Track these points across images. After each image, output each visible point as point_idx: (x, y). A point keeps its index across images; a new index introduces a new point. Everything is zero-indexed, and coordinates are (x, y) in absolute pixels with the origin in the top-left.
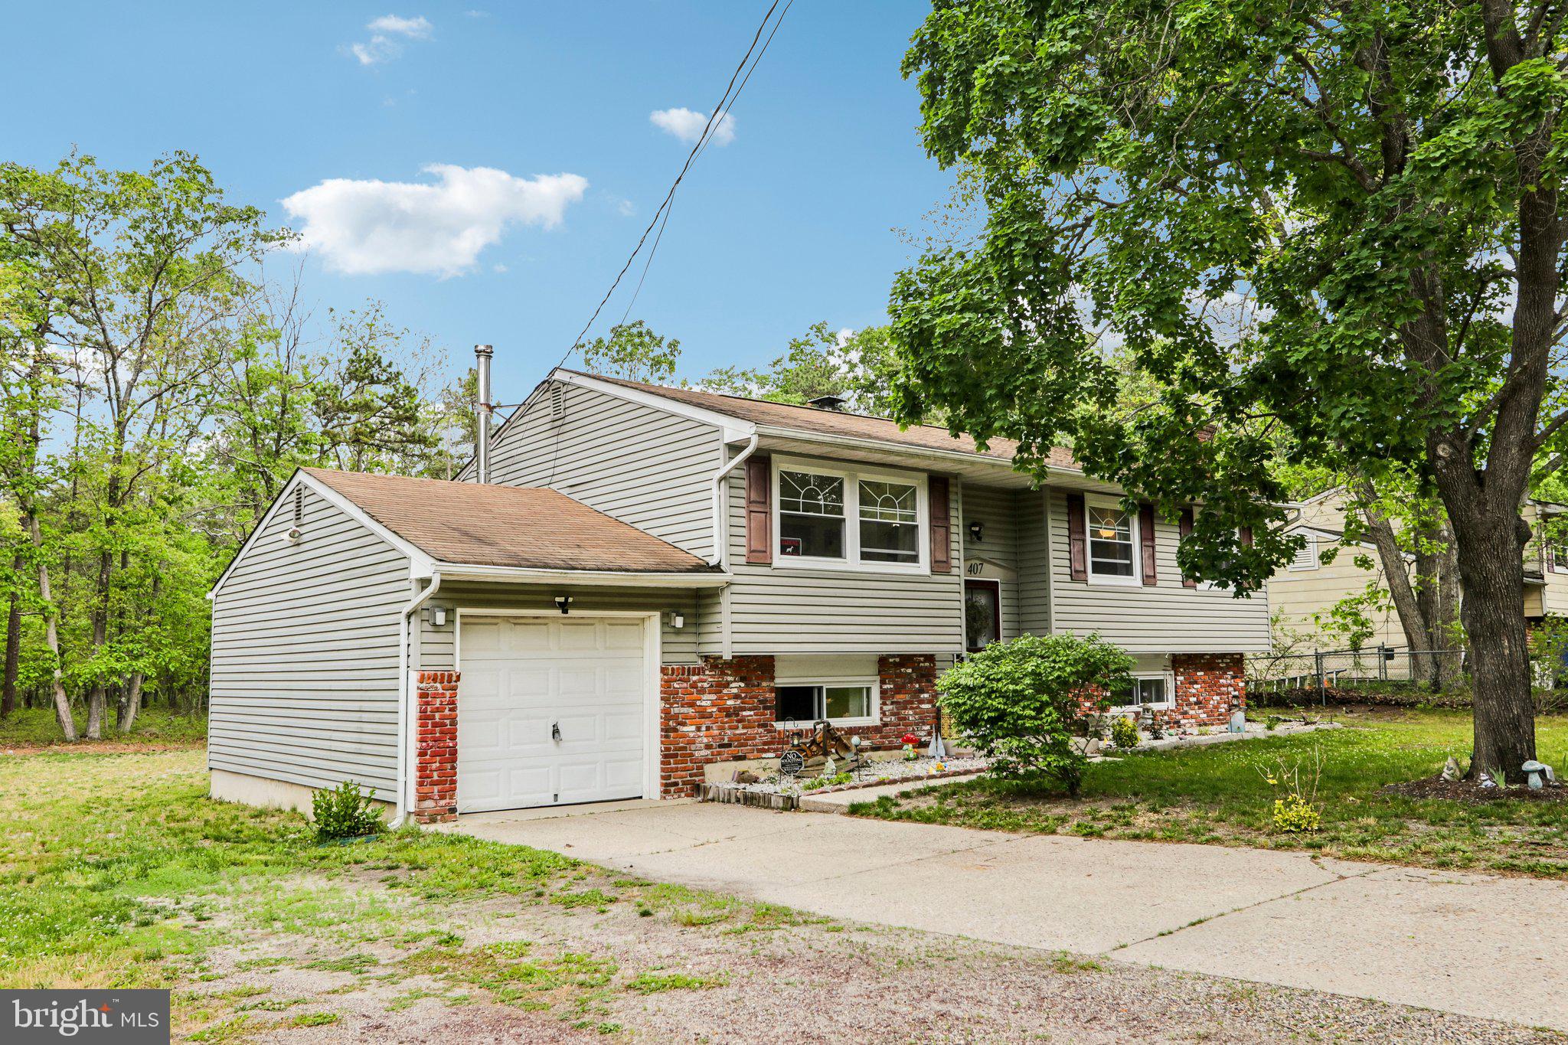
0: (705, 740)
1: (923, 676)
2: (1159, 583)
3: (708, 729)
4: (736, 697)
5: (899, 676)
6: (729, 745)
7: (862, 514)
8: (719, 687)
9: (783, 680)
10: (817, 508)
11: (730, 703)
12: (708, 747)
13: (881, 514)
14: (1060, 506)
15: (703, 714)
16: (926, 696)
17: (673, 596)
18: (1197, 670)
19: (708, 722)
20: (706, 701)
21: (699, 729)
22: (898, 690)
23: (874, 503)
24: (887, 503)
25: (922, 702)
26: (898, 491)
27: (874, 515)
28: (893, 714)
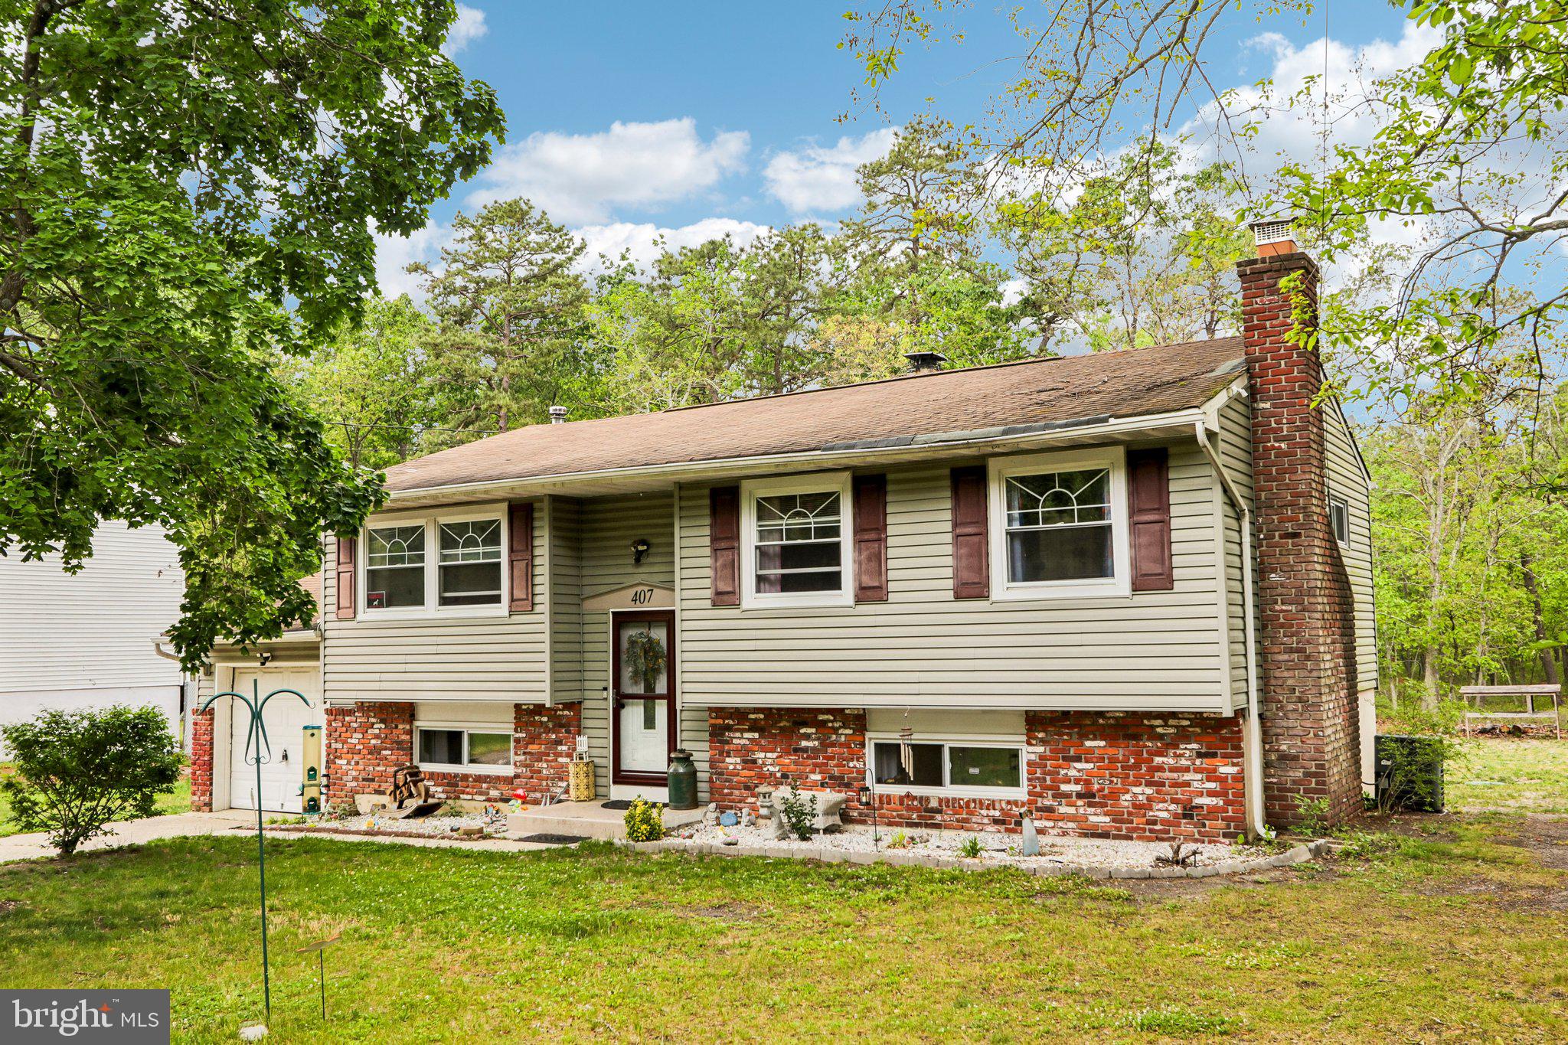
0: (354, 773)
1: (562, 726)
2: (892, 597)
3: (357, 763)
4: (377, 737)
5: (533, 724)
6: (373, 780)
7: (444, 558)
8: (364, 729)
9: (424, 722)
10: (402, 559)
11: (373, 742)
12: (355, 779)
13: (461, 556)
14: (700, 507)
15: (352, 751)
16: (565, 748)
17: (305, 649)
18: (1084, 736)
19: (356, 758)
20: (355, 739)
21: (349, 763)
22: (532, 739)
23: (455, 545)
24: (470, 543)
25: (560, 755)
26: (480, 527)
27: (455, 557)
28: (526, 766)
